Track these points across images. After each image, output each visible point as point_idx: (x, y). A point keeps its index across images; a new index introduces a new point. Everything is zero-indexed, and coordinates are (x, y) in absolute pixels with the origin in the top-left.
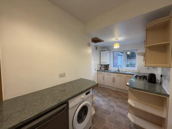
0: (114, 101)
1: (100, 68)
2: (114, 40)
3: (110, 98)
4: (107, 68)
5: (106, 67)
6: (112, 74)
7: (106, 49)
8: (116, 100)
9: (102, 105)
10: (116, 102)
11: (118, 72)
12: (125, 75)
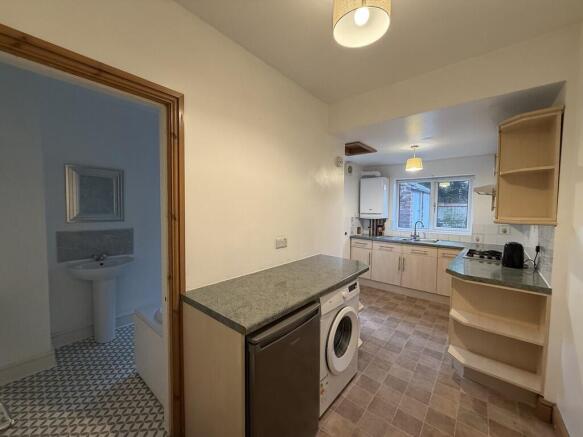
0: (405, 321)
1: (359, 229)
2: (406, 147)
3: (392, 314)
4: (380, 229)
5: (377, 227)
6: (398, 248)
7: (378, 174)
8: (412, 320)
9: (374, 331)
10: (412, 326)
11: (414, 242)
12: (434, 250)
